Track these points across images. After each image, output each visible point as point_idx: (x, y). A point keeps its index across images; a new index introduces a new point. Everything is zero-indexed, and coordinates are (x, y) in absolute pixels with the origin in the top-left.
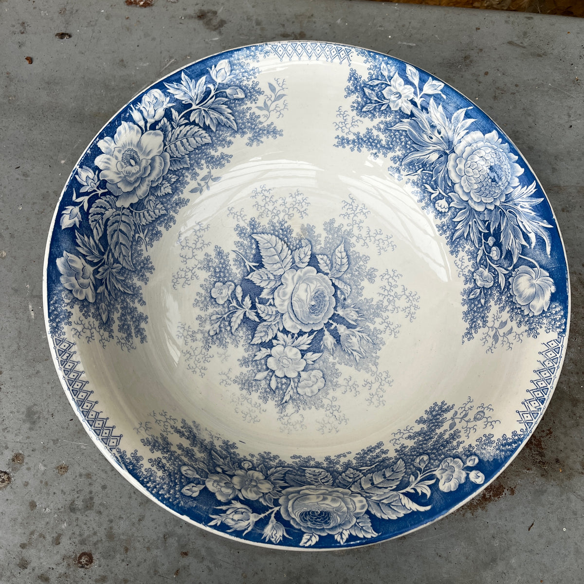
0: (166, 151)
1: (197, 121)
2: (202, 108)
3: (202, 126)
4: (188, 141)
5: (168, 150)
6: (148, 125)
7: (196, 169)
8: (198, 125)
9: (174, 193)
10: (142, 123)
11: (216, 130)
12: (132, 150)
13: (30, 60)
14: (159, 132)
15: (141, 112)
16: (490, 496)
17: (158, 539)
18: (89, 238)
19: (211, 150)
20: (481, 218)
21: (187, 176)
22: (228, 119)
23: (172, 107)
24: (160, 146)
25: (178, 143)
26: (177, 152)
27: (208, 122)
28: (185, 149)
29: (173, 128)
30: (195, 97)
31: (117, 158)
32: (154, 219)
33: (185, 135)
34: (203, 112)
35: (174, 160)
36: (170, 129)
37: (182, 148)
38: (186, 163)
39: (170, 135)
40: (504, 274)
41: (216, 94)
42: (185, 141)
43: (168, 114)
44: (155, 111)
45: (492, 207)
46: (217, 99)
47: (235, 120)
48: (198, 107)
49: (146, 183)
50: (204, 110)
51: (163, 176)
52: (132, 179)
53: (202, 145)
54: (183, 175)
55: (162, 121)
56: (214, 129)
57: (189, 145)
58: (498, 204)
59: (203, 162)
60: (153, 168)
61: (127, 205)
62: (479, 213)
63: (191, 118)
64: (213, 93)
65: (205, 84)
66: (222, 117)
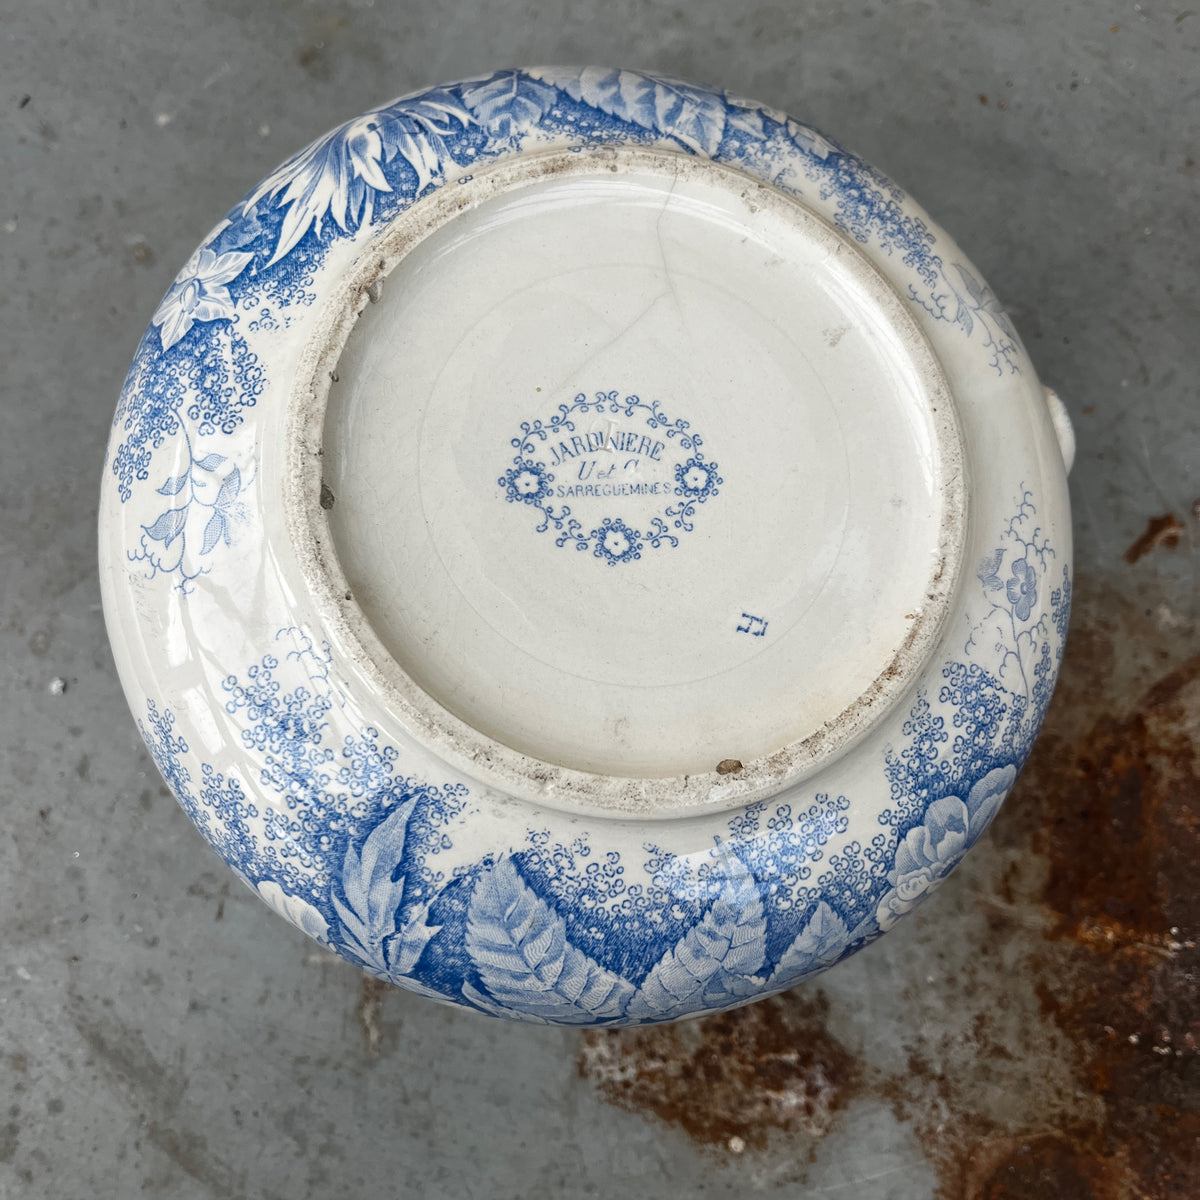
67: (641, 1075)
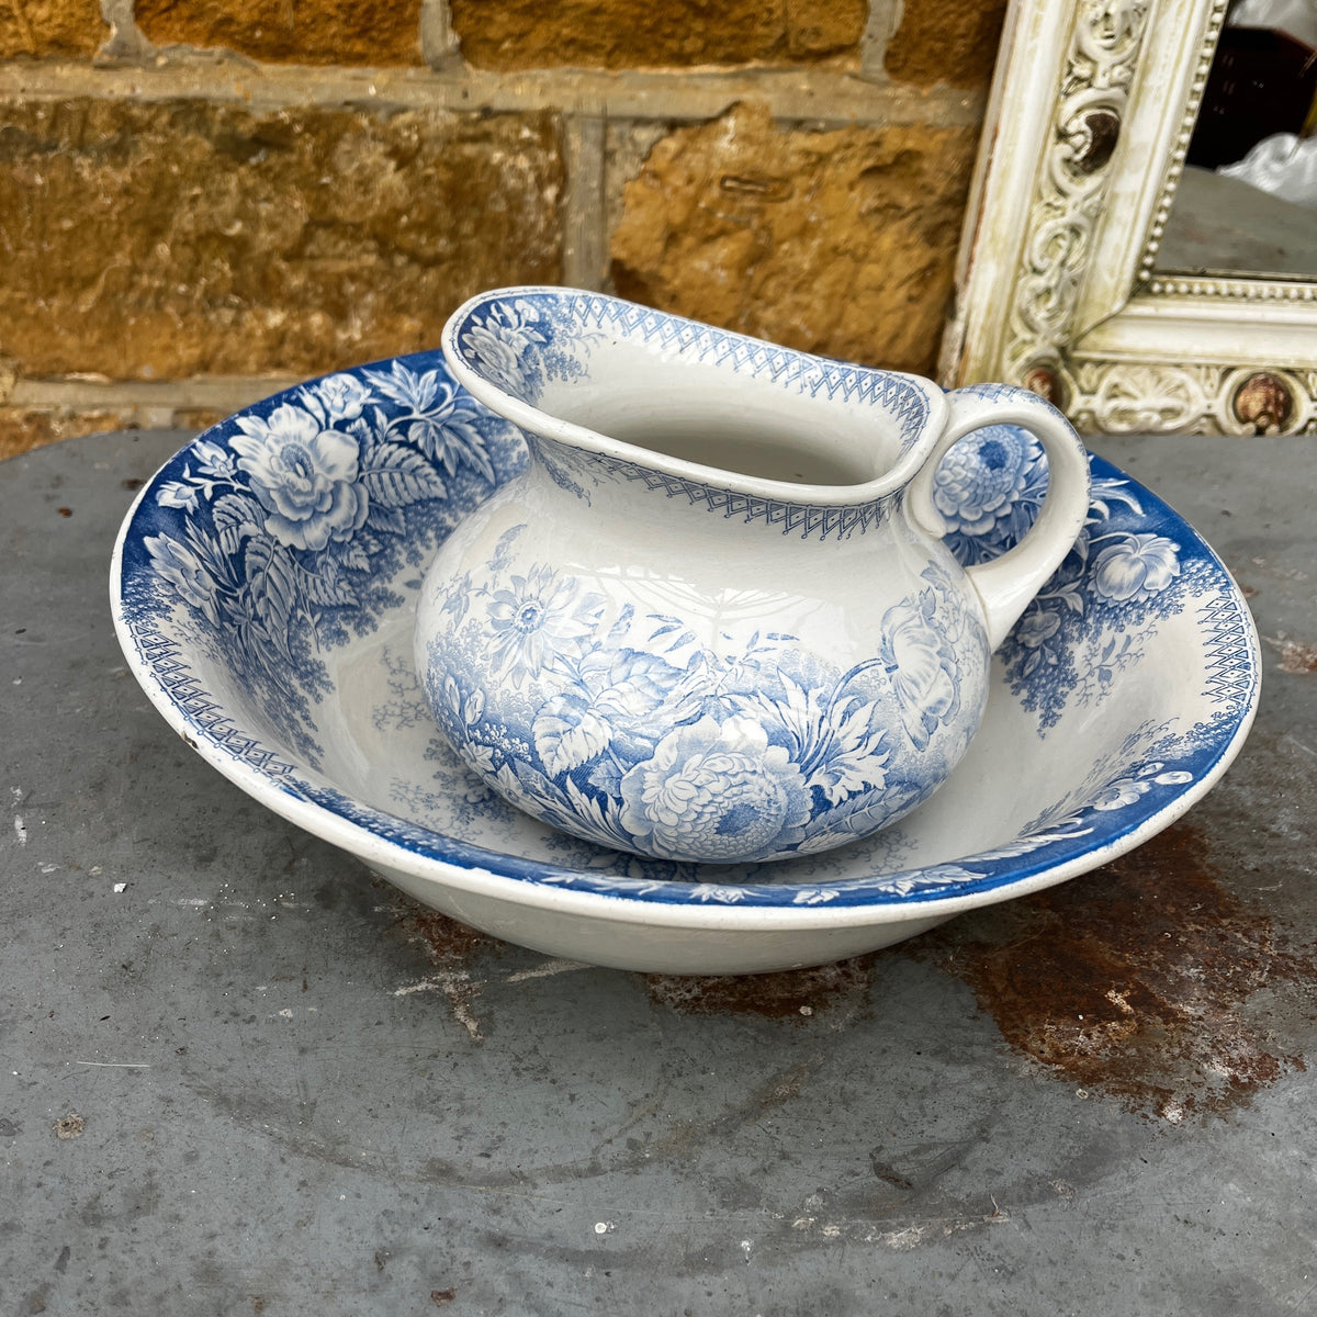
0: (361, 480)
1: (421, 444)
2: (431, 422)
3: (429, 456)
4: (403, 480)
5: (366, 480)
6: (332, 421)
7: (418, 543)
8: (420, 452)
9: (374, 575)
10: (320, 415)
11: (457, 476)
12: (300, 449)
13: (67, 513)
14: (351, 439)
15: (320, 399)
16: (1249, 1078)
17: (359, 1267)
18: (210, 538)
19: (446, 515)
20: (994, 540)
21: (400, 553)
22: (478, 456)
23: (378, 405)
24: (352, 467)
25: (385, 476)
26: (382, 495)
27: (441, 454)
28: (397, 493)
29: (376, 442)
30: (418, 399)
31: (271, 449)
32: (333, 603)
33: (398, 465)
34: (432, 430)
35: (377, 509)
36: (370, 441)
37: (391, 491)
38: (397, 523)
39: (371, 452)
40: (1075, 591)
41: (456, 402)
42: (397, 477)
43: (367, 413)
44: (345, 403)
45: (1008, 510)
46: (458, 411)
47: (491, 462)
48: (422, 417)
49: (322, 525)
50: (435, 427)
51: (355, 532)
52: (298, 500)
53: (430, 500)
54: (392, 547)
55: (357, 423)
56: (452, 471)
57: (406, 489)
58: (1016, 497)
59: (431, 534)
60: (335, 505)
61: (285, 542)
62: (987, 537)
63: (410, 434)
64: (449, 398)
65: (436, 381)
66: (466, 450)
67: (705, 991)
